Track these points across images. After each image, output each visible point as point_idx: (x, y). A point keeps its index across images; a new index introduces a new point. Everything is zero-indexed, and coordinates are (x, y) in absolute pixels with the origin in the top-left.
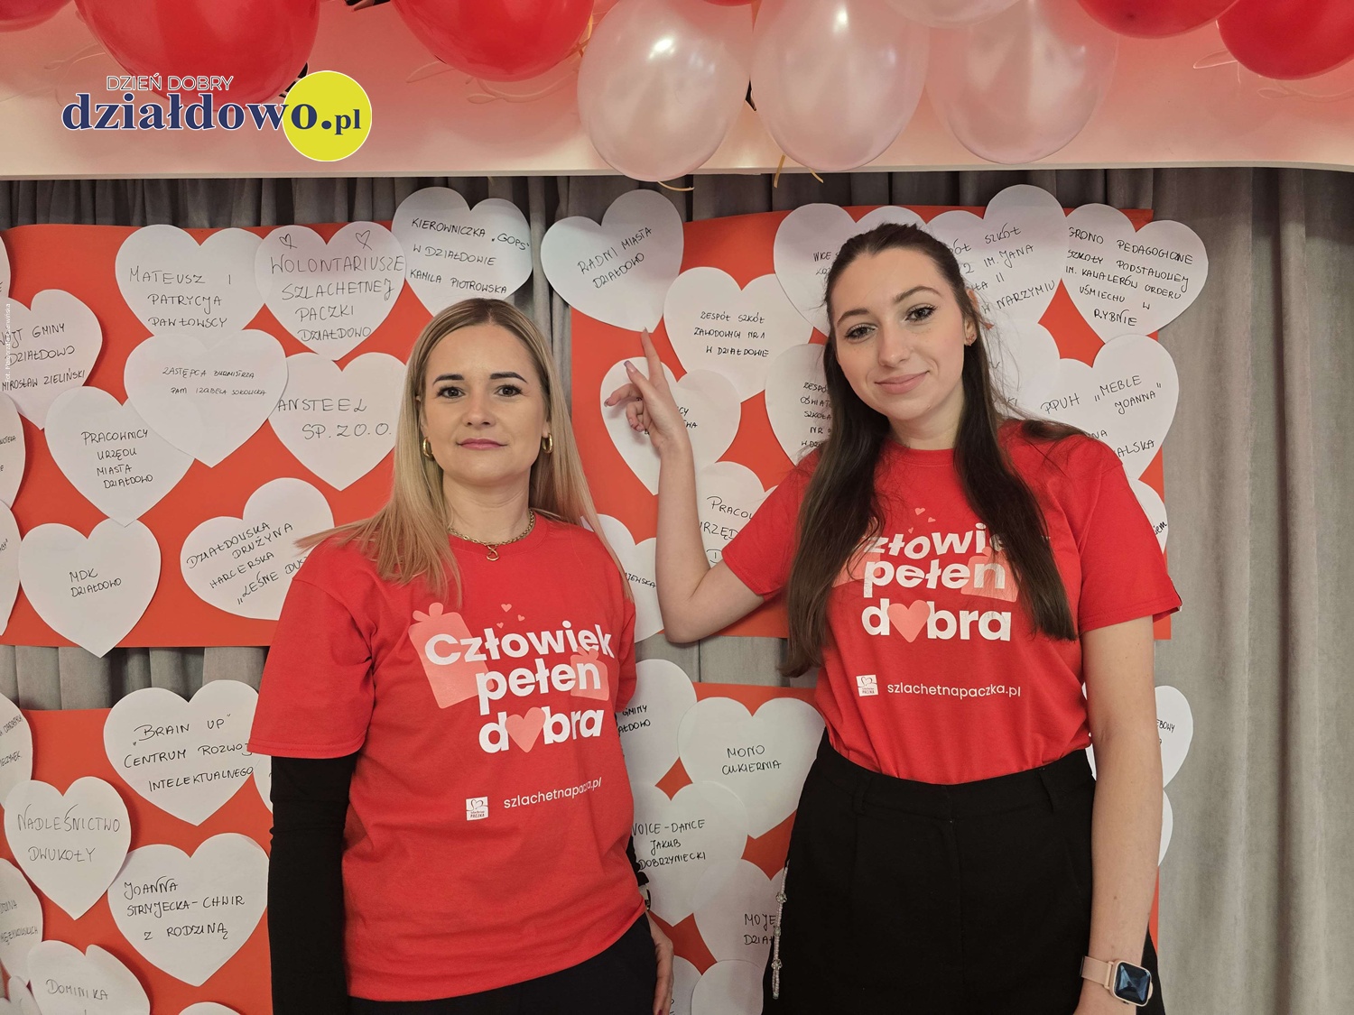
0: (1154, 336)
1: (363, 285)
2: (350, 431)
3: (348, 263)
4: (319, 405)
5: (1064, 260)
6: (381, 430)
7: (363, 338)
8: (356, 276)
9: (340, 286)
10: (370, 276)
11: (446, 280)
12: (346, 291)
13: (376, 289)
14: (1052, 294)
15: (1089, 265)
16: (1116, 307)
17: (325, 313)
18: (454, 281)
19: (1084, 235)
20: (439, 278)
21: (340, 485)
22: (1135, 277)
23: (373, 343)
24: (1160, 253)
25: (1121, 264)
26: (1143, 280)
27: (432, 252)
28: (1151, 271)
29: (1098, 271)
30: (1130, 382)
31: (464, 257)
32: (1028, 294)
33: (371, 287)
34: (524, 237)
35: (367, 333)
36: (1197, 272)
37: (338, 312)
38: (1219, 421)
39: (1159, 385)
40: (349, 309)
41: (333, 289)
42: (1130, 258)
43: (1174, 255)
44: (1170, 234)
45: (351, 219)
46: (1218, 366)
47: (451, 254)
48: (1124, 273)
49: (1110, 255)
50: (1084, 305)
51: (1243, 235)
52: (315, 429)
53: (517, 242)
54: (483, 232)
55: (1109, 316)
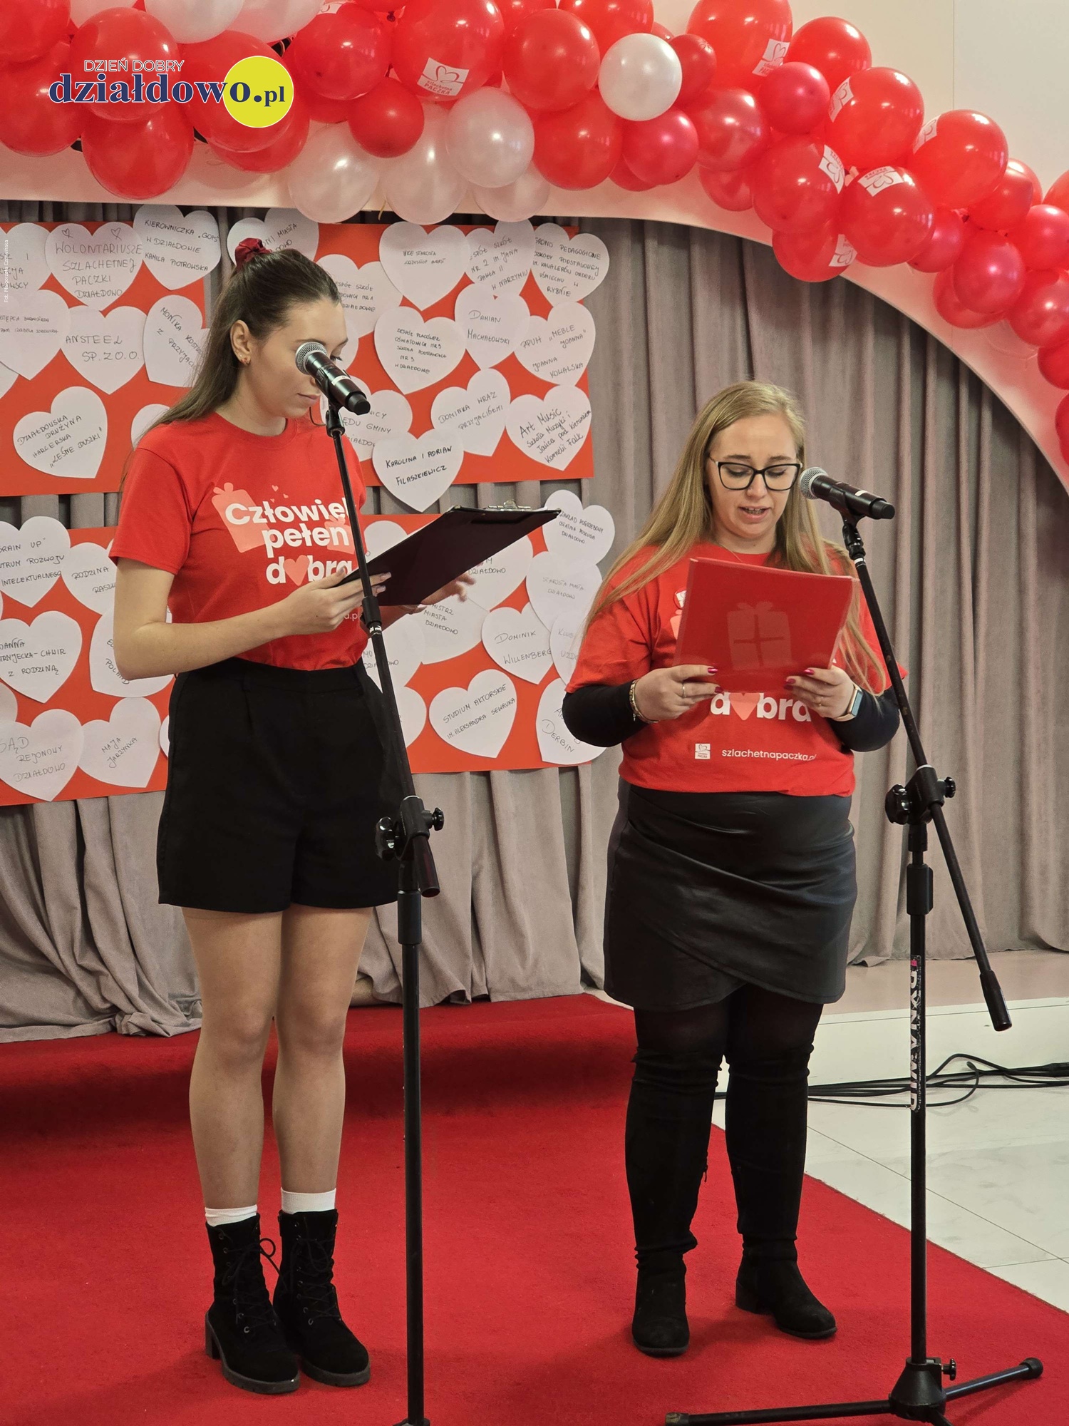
0: (581, 302)
1: (116, 263)
2: (113, 356)
3: (106, 248)
4: (91, 340)
5: (532, 257)
6: (132, 356)
7: (117, 297)
8: (111, 257)
9: (101, 263)
10: (121, 257)
11: (168, 261)
12: (105, 266)
13: (125, 265)
14: (527, 277)
15: (545, 260)
16: (559, 286)
17: (92, 280)
18: (173, 261)
19: (543, 242)
20: (163, 259)
21: (109, 392)
22: (570, 267)
23: (123, 301)
24: (583, 253)
25: (562, 259)
26: (573, 268)
27: (158, 242)
28: (578, 264)
29: (550, 264)
30: (569, 329)
31: (179, 246)
32: (515, 278)
33: (121, 264)
34: (216, 235)
35: (120, 293)
36: (602, 265)
37: (100, 279)
38: (616, 353)
39: (585, 331)
40: (107, 278)
41: (96, 265)
42: (568, 256)
43: (591, 254)
44: (588, 241)
45: (106, 220)
46: (615, 320)
47: (170, 244)
48: (564, 265)
49: (556, 253)
50: (542, 284)
51: (626, 243)
52: (90, 355)
53: (212, 237)
54: (192, 232)
55: (555, 291)
